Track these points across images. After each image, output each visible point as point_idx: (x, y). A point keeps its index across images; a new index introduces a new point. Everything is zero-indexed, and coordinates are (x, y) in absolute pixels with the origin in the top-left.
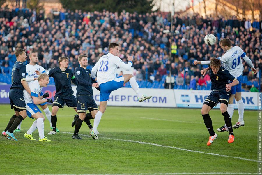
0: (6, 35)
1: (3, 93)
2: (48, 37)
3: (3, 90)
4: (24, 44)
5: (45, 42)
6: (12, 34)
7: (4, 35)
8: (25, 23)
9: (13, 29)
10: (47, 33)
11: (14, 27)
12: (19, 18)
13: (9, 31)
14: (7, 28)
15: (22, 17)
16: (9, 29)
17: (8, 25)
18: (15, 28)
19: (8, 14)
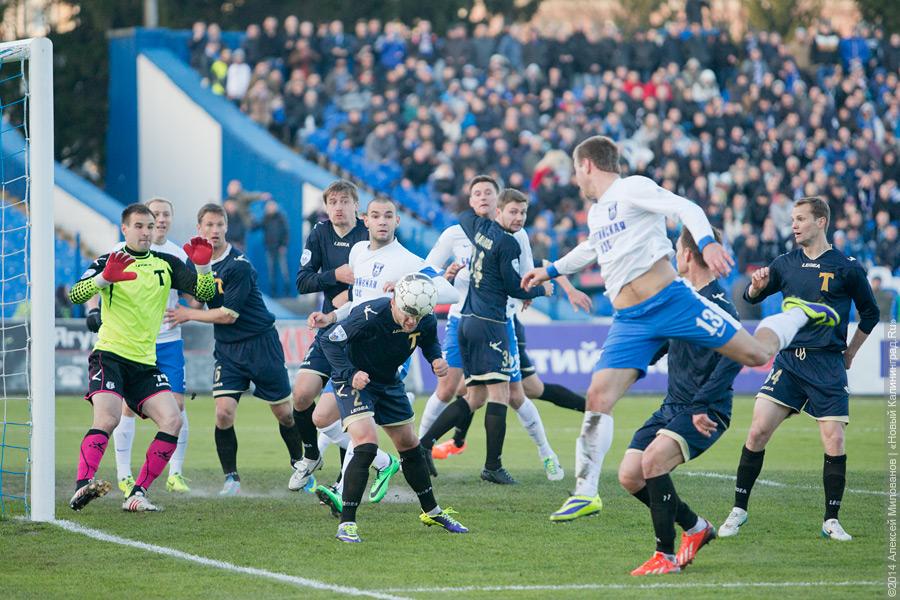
0: (630, 135)
1: (589, 353)
2: (792, 139)
3: (589, 342)
4: (695, 165)
5: (779, 159)
6: (650, 129)
7: (623, 134)
8: (703, 87)
9: (656, 111)
10: (792, 119)
11: (658, 102)
12: (682, 66)
13: (638, 120)
14: (633, 106)
15: (693, 63)
16: (640, 112)
17: (637, 92)
18: (663, 106)
19: (643, 53)
